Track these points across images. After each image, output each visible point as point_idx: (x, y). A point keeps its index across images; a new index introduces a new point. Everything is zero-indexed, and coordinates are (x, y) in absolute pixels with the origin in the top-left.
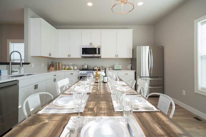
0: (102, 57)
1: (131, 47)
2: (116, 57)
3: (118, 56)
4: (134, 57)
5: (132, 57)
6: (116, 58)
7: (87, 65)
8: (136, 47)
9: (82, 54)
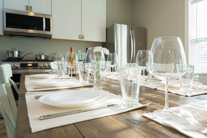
0: (53, 37)
1: (103, 24)
2: (80, 38)
3: (83, 38)
4: (108, 41)
5: (105, 41)
6: (80, 40)
7: (19, 52)
8: (114, 25)
9: (7, 26)
